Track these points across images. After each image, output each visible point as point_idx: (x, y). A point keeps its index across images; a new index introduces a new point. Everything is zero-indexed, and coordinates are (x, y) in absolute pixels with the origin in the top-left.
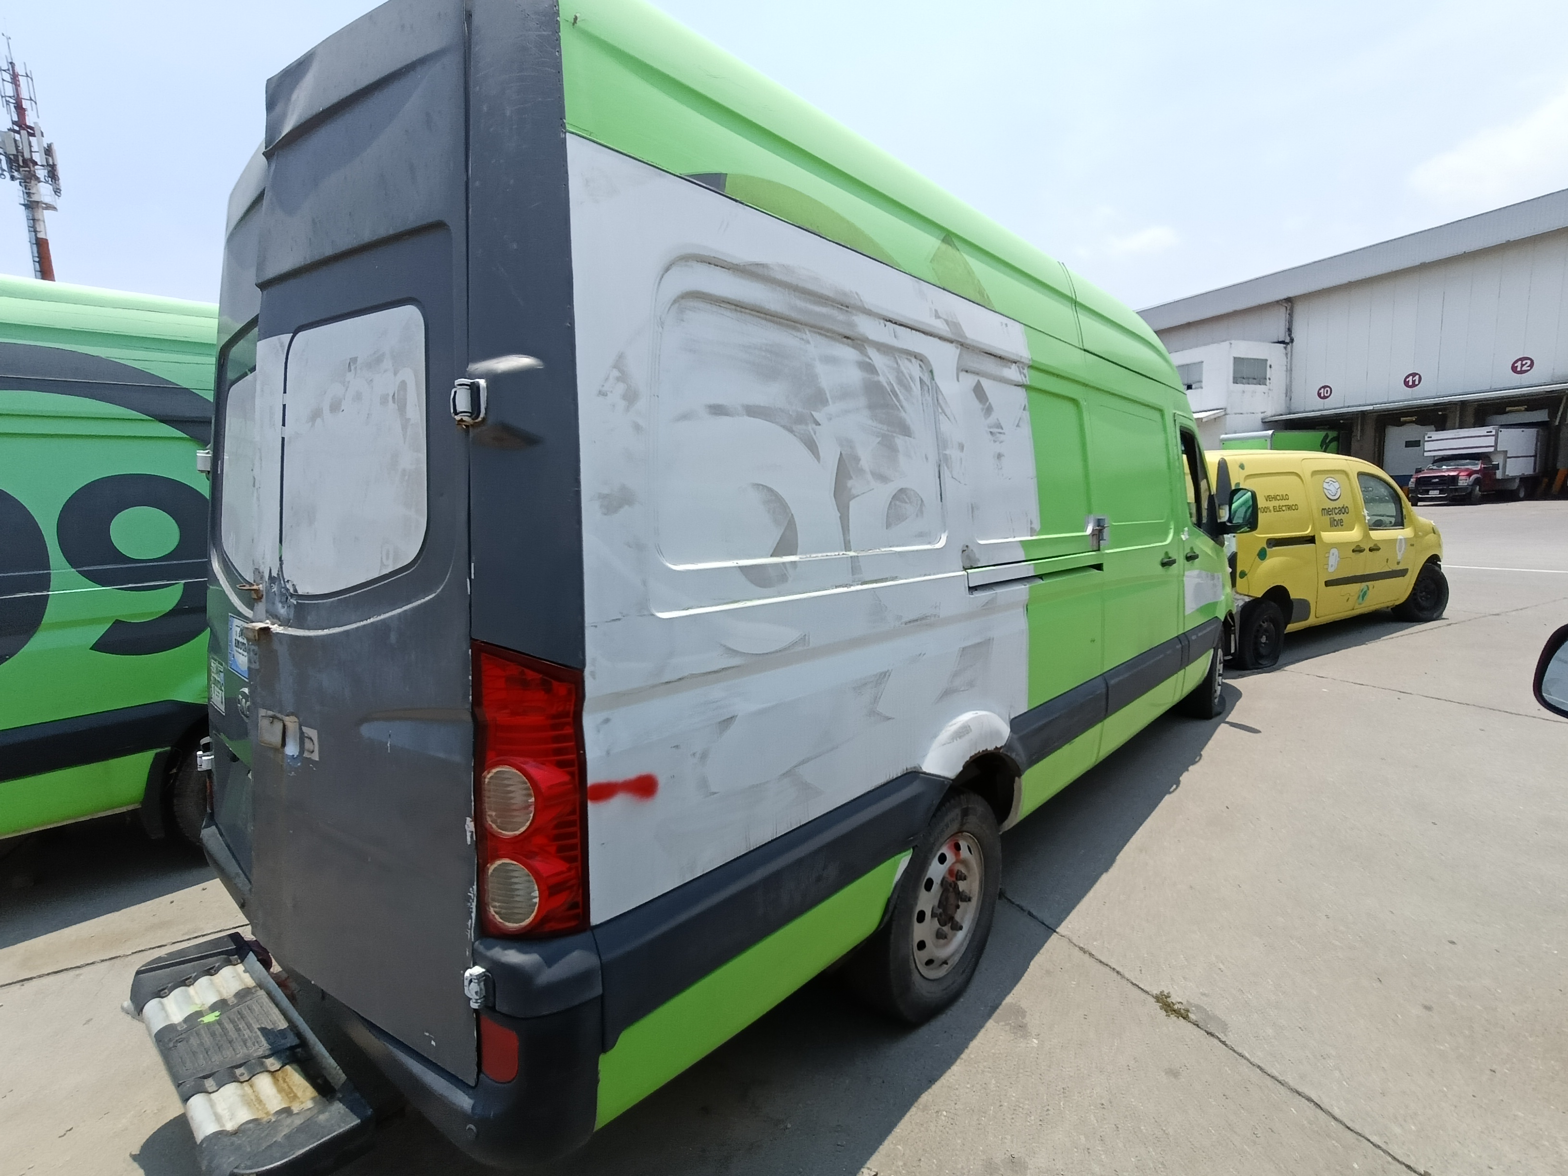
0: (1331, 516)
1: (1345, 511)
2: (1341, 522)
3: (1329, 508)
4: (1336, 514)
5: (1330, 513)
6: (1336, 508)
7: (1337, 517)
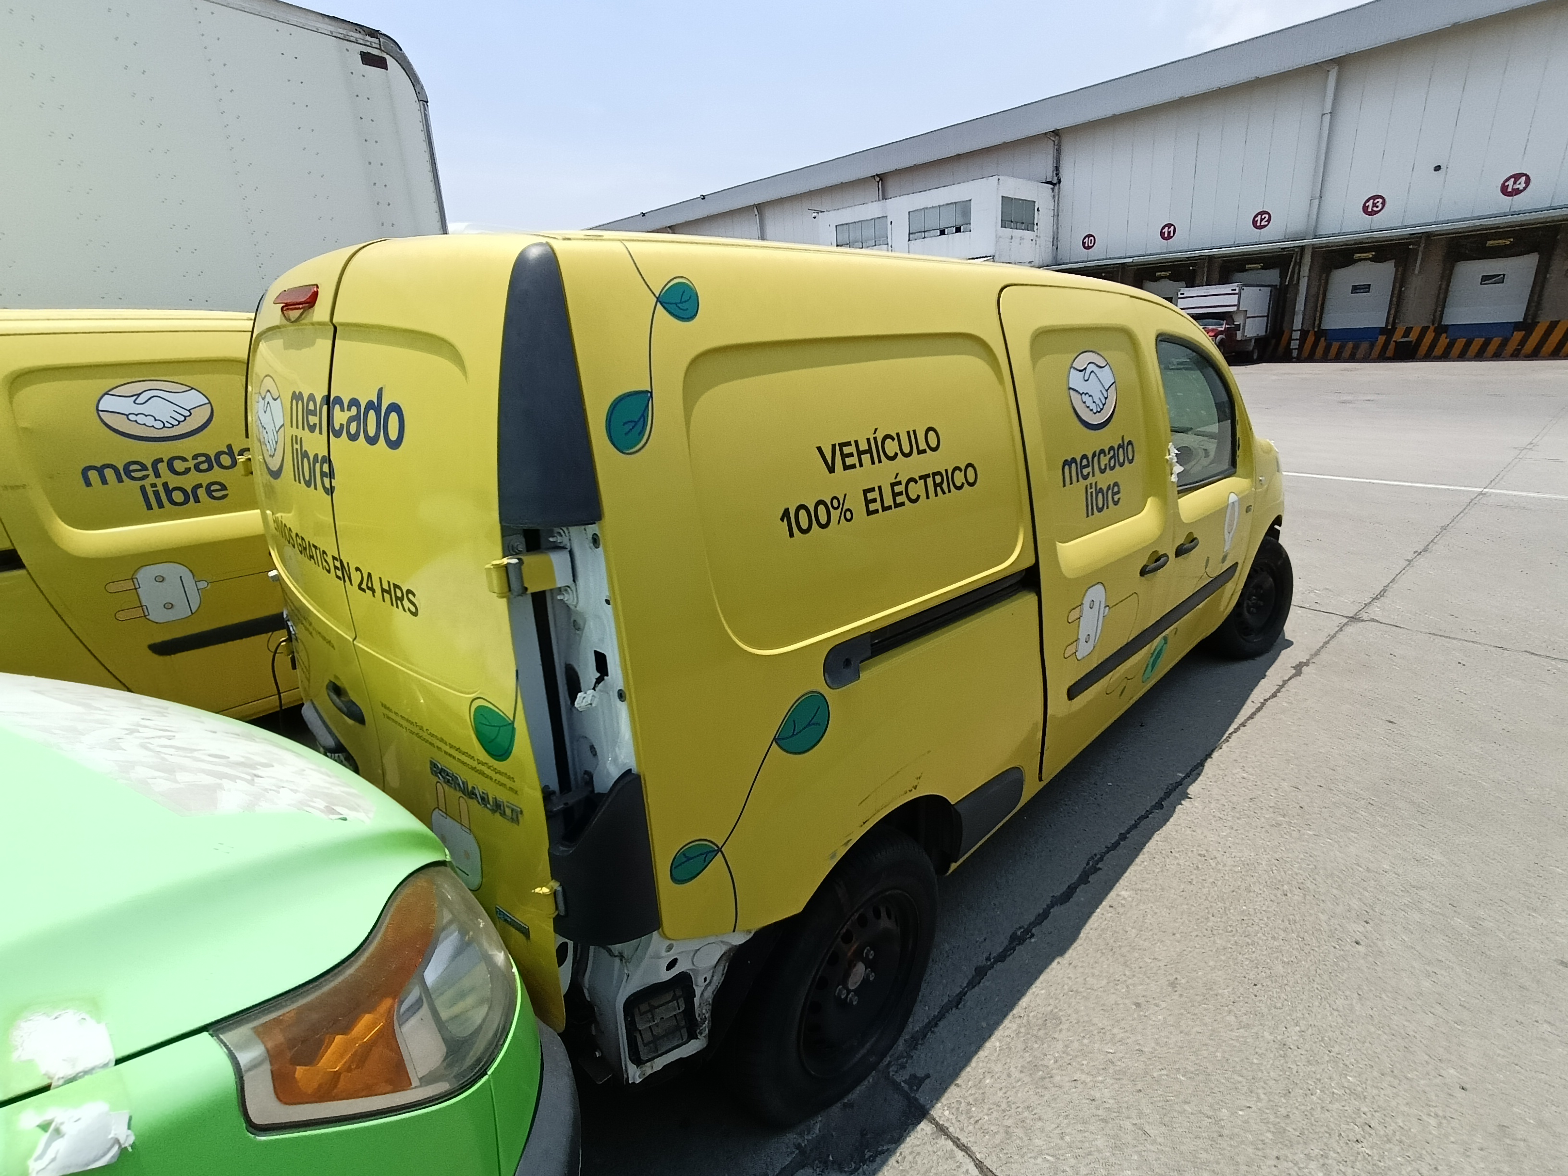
0: (1091, 480)
1: (1126, 454)
2: (1114, 494)
3: (1084, 457)
4: (1103, 471)
5: (1085, 471)
6: (1102, 451)
7: (1103, 481)
